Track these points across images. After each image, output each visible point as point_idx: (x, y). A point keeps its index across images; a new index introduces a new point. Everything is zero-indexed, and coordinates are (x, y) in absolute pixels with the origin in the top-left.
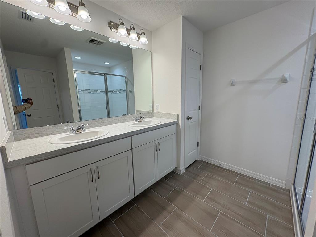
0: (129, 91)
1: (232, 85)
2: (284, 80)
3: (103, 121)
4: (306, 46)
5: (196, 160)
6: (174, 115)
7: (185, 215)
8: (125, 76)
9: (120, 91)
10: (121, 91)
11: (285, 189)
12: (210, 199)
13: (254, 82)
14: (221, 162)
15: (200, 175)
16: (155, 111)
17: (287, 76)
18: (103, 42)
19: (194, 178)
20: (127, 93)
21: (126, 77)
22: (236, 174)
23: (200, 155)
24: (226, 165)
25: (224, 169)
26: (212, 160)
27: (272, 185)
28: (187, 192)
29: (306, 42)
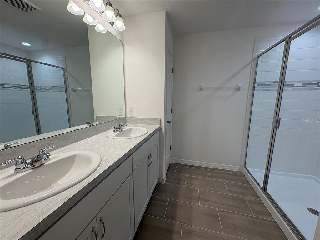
0: (72, 89)
1: (201, 90)
2: (238, 89)
3: (69, 136)
4: (250, 65)
5: (170, 164)
6: (156, 119)
7: (194, 228)
8: (63, 67)
9: (53, 88)
10: (55, 88)
11: (239, 172)
12: (204, 200)
13: (217, 89)
14: (192, 161)
15: (182, 179)
16: (128, 116)
17: (240, 85)
18: (34, 9)
19: (179, 184)
20: (66, 91)
21: (64, 69)
22: (207, 169)
23: (172, 157)
24: (197, 163)
25: (196, 167)
26: (184, 161)
27: (232, 171)
28: (181, 201)
29: (251, 62)
